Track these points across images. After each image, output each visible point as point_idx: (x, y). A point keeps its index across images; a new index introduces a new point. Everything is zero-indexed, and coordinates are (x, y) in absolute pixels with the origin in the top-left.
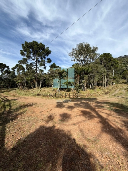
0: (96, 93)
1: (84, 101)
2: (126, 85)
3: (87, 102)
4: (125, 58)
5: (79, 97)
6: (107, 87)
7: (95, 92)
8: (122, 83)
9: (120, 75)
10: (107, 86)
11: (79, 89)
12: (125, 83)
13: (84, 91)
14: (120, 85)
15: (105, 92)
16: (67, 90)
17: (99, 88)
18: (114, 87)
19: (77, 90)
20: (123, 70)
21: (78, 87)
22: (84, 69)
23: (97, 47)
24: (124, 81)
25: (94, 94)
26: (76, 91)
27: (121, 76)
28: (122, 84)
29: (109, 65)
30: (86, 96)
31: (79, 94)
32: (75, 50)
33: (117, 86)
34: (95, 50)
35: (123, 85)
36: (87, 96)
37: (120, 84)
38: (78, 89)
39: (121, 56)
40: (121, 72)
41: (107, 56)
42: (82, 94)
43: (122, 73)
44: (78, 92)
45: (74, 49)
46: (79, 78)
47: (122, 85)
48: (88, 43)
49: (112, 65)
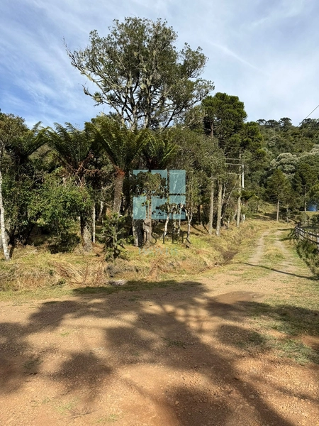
0: (194, 257)
1: (152, 308)
2: (277, 222)
3: (169, 308)
4: (271, 130)
5: (121, 281)
6: (224, 228)
7: (187, 252)
8: (266, 214)
9: (258, 187)
10: (222, 224)
11: (119, 237)
12: (273, 217)
13: (141, 245)
14: (259, 222)
15: (221, 249)
16: (54, 240)
17: (196, 232)
18: (244, 231)
19: (109, 243)
20: (267, 169)
21: (114, 229)
22: (148, 145)
23: (200, 52)
24: (272, 208)
25: (184, 259)
26: (102, 246)
27: (263, 190)
28: (265, 219)
29: (235, 142)
30: (151, 273)
31: (118, 264)
32: (105, 45)
33: (252, 228)
34: (195, 66)
35: (269, 223)
36: (154, 274)
37: (258, 217)
38: (115, 238)
39: (261, 121)
40: (261, 176)
41: (229, 107)
42: (133, 263)
43: (265, 180)
44: (116, 255)
45: (99, 41)
46: (119, 183)
47: (265, 223)
48: (167, 26)
49: (244, 145)
